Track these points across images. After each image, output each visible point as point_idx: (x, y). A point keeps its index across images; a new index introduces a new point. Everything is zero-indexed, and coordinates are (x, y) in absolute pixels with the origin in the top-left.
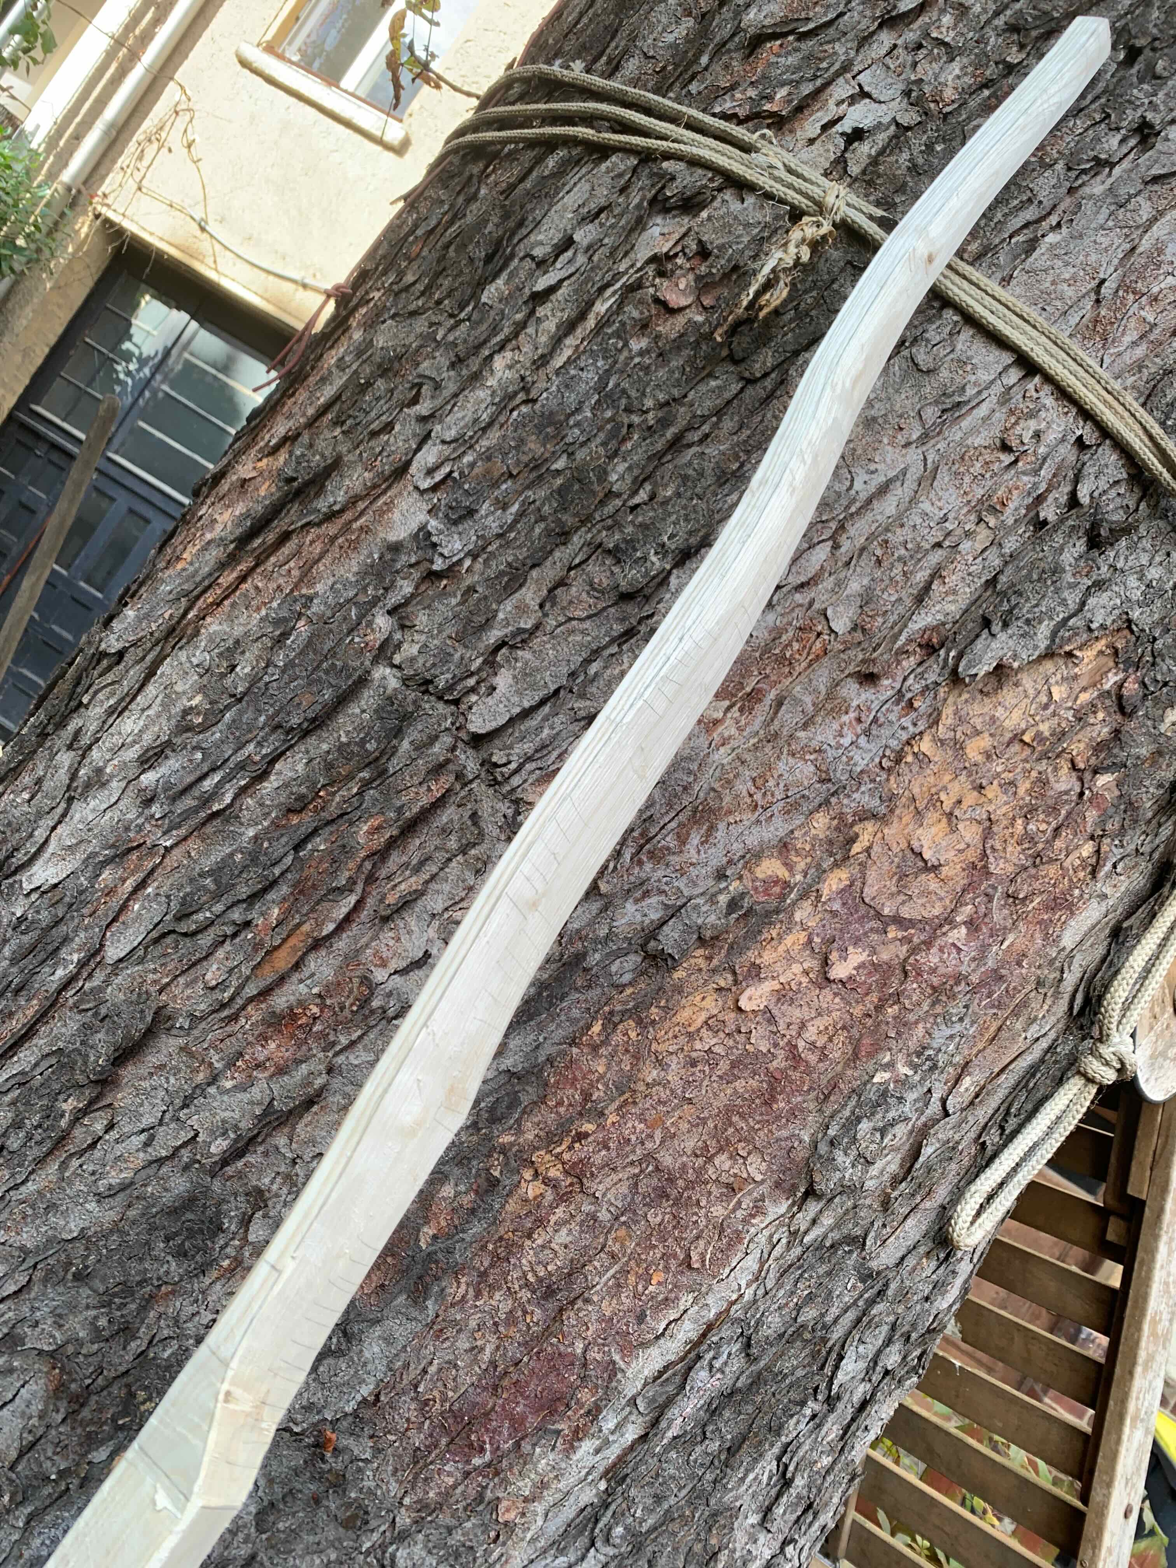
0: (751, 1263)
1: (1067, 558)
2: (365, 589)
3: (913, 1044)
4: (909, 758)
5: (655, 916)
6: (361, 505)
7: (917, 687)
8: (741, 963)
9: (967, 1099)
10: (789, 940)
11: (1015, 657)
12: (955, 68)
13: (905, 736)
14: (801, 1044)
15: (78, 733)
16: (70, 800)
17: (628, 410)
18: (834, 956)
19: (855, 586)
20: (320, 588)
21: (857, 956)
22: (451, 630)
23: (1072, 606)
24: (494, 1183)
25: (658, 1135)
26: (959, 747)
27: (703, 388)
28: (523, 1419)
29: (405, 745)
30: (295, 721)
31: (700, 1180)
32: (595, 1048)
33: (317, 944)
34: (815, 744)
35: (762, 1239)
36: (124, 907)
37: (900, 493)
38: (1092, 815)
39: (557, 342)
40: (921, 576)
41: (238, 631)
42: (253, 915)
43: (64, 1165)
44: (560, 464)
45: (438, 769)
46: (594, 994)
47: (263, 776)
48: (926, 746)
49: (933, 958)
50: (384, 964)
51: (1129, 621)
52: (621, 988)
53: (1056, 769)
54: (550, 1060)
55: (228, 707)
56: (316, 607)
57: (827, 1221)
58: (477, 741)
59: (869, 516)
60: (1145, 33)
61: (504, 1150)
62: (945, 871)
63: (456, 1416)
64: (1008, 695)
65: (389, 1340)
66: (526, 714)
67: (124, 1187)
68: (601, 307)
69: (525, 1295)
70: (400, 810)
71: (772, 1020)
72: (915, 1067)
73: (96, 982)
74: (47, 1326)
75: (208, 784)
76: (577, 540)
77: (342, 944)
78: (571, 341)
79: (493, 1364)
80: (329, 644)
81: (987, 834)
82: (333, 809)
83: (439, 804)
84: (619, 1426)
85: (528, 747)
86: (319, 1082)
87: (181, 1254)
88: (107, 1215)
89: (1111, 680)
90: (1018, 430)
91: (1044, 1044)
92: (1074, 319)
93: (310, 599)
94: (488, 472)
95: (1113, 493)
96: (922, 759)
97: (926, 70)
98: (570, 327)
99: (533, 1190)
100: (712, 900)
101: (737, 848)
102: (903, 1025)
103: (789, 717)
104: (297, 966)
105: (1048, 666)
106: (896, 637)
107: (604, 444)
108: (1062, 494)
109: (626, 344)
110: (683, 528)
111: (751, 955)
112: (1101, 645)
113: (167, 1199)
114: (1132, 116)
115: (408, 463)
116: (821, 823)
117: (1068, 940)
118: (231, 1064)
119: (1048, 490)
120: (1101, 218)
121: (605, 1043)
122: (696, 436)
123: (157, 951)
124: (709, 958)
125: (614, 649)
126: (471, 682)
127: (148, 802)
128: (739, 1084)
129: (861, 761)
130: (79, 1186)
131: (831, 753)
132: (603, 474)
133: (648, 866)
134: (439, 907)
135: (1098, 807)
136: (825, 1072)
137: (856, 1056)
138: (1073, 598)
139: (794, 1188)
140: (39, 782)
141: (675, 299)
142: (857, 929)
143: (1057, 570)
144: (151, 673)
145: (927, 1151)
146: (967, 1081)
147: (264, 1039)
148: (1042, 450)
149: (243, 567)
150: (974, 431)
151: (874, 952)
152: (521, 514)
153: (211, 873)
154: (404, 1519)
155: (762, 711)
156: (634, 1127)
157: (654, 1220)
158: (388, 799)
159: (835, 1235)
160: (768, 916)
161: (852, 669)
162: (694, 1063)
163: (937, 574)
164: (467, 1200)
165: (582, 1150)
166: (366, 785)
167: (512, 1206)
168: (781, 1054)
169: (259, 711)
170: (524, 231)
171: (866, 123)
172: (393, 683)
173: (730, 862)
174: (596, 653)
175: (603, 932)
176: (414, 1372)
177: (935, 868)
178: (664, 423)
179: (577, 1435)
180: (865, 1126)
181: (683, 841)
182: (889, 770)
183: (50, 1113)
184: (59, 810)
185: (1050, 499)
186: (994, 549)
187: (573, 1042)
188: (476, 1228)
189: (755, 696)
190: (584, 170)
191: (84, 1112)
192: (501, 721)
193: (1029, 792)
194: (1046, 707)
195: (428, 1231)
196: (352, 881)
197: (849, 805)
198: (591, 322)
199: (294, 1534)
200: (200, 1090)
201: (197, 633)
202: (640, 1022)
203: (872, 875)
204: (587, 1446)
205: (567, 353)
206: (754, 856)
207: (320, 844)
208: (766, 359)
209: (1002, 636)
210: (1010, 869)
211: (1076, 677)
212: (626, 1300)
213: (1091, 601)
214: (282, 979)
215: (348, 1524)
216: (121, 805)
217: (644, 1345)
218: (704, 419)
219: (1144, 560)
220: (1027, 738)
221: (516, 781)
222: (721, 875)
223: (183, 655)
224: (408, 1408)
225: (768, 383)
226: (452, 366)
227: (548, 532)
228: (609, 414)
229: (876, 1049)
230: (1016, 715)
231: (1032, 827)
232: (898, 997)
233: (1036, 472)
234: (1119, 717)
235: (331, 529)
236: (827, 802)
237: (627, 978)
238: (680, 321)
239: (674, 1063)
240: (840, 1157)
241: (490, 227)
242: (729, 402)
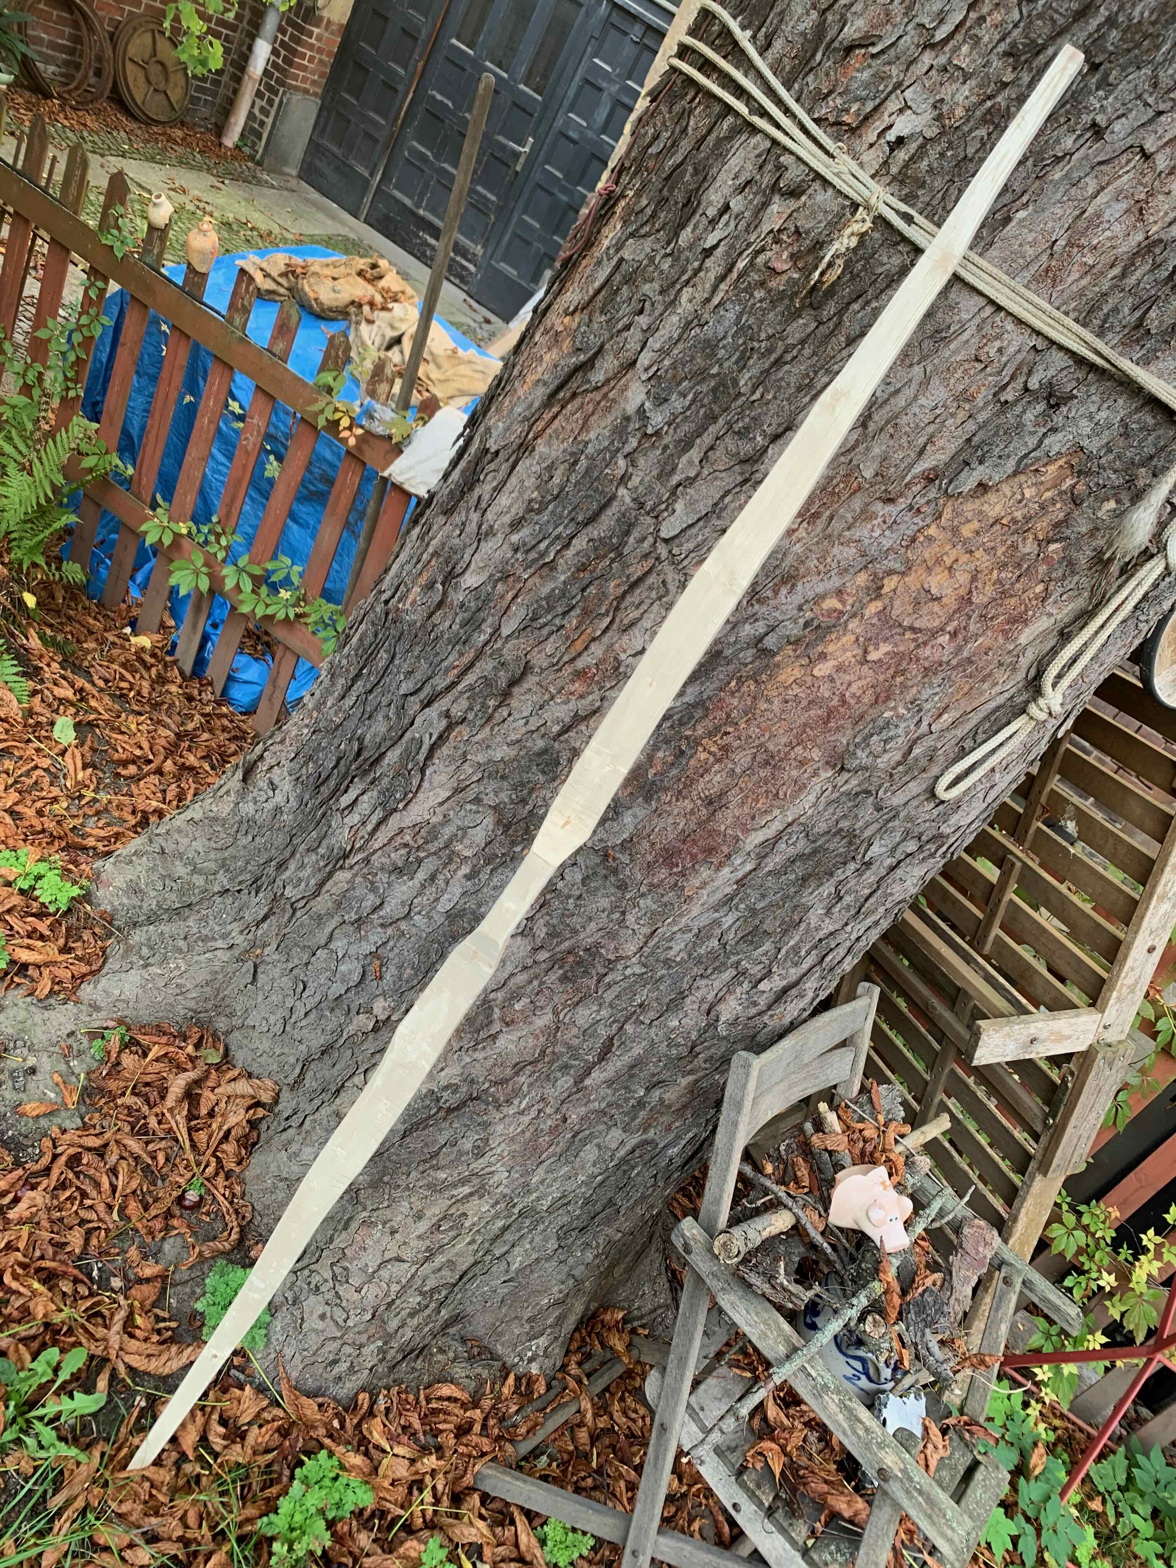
0: (812, 798)
1: (1029, 416)
2: (612, 442)
3: (909, 698)
4: (921, 539)
5: (762, 630)
6: (612, 383)
7: (923, 501)
8: (814, 653)
9: (945, 725)
10: (844, 640)
11: (990, 479)
12: (965, 90)
13: (916, 528)
14: (847, 694)
15: (480, 497)
16: (479, 541)
17: (751, 339)
18: (871, 648)
19: (877, 451)
20: (592, 435)
21: (885, 648)
22: (655, 472)
23: (1031, 446)
24: (682, 752)
25: (767, 735)
26: (955, 531)
27: (795, 325)
28: (696, 855)
29: (631, 540)
30: (580, 518)
31: (786, 758)
32: (733, 694)
33: (594, 639)
34: (856, 537)
35: (818, 788)
36: (508, 607)
37: (909, 392)
38: (1043, 568)
39: (715, 288)
40: (922, 441)
41: (554, 454)
42: (565, 622)
43: (492, 729)
44: (714, 371)
45: (646, 556)
46: (731, 668)
47: (567, 546)
48: (932, 531)
49: (927, 651)
50: (624, 651)
51: (1082, 449)
52: (746, 665)
53: (1024, 539)
54: (710, 698)
55: (550, 501)
56: (590, 450)
57: (854, 782)
58: (666, 541)
59: (888, 408)
60: (1104, 50)
61: (687, 738)
62: (944, 600)
63: (667, 850)
64: (992, 497)
65: (635, 816)
66: (690, 526)
67: (518, 741)
68: (741, 265)
69: (699, 802)
70: (628, 577)
71: (832, 680)
72: (909, 710)
73: (498, 645)
74: (492, 795)
75: (542, 546)
76: (721, 422)
77: (606, 639)
78: (723, 287)
79: (683, 831)
80: (596, 474)
81: (974, 579)
82: (598, 572)
83: (649, 572)
84: (743, 863)
85: (691, 545)
86: (598, 704)
87: (544, 772)
88: (512, 752)
89: (1069, 482)
90: (986, 349)
91: (1007, 695)
92: (1033, 269)
93: (587, 443)
94: (674, 377)
95: (1065, 372)
96: (930, 539)
97: (946, 91)
98: (722, 278)
99: (703, 756)
100: (795, 622)
101: (810, 594)
102: (904, 687)
103: (837, 526)
104: (586, 648)
105: (1022, 478)
106: (904, 477)
107: (736, 363)
108: (1018, 384)
109: (752, 295)
110: (775, 421)
111: (820, 649)
112: (1061, 462)
113: (536, 749)
114: (1086, 119)
115: (635, 361)
116: (862, 579)
117: (1023, 640)
118: (559, 692)
119: (1008, 383)
120: (1059, 195)
121: (738, 690)
122: (788, 357)
123: (523, 634)
124: (795, 650)
125: (738, 489)
126: (663, 506)
127: (516, 550)
128: (812, 713)
129: (887, 544)
130: (499, 739)
131: (867, 541)
132: (735, 382)
133: (757, 607)
134: (649, 626)
135: (1048, 564)
136: (858, 709)
137: (876, 702)
138: (1032, 442)
139: (835, 765)
140: (464, 524)
141: (779, 266)
142: (887, 633)
143: (1020, 426)
144: (513, 467)
145: (917, 751)
146: (945, 716)
147: (573, 681)
148: (1004, 359)
149: (555, 410)
150: (956, 351)
151: (896, 645)
152: (694, 401)
153: (546, 598)
154: (644, 889)
155: (821, 523)
156: (754, 731)
157: (762, 775)
158: (623, 570)
159: (859, 789)
160: (829, 629)
161: (878, 495)
162: (786, 702)
163: (930, 440)
164: (670, 759)
165: (727, 739)
166: (613, 561)
167: (692, 762)
168: (836, 698)
169: (564, 508)
170: (706, 185)
171: (905, 132)
172: (628, 500)
173: (807, 601)
174: (727, 493)
175: (732, 640)
176: (648, 830)
177: (938, 599)
178: (770, 351)
179: (721, 865)
180: (875, 738)
181: (776, 593)
182: (907, 547)
183: (484, 705)
184: (475, 545)
185: (1009, 388)
186: (971, 421)
187: (721, 690)
188: (674, 772)
189: (816, 515)
190: (743, 138)
191: (499, 706)
192: (677, 532)
193: (1004, 554)
194: (1020, 501)
195: (651, 772)
196: (608, 611)
197: (880, 568)
198: (734, 275)
199: (597, 889)
200: (547, 702)
201: (534, 449)
202: (756, 681)
203: (897, 603)
204: (726, 870)
205: (721, 294)
206: (820, 598)
207: (592, 590)
208: (831, 308)
209: (981, 468)
210: (986, 600)
211: (1042, 483)
212: (746, 810)
213: (1046, 442)
214: (579, 655)
215: (619, 887)
216: (504, 547)
217: (755, 830)
218: (794, 346)
219: (1093, 409)
220: (1004, 521)
221: (685, 563)
222: (800, 608)
223: (528, 462)
224: (645, 845)
225: (831, 324)
226: (661, 293)
227: (706, 415)
228: (741, 341)
229: (888, 698)
230: (998, 508)
231: (1003, 575)
232: (903, 672)
233: (999, 373)
234: (1072, 506)
235: (597, 396)
236: (866, 567)
237: (749, 660)
238: (785, 277)
239: (776, 701)
240: (859, 753)
241: (687, 177)
242: (809, 335)
